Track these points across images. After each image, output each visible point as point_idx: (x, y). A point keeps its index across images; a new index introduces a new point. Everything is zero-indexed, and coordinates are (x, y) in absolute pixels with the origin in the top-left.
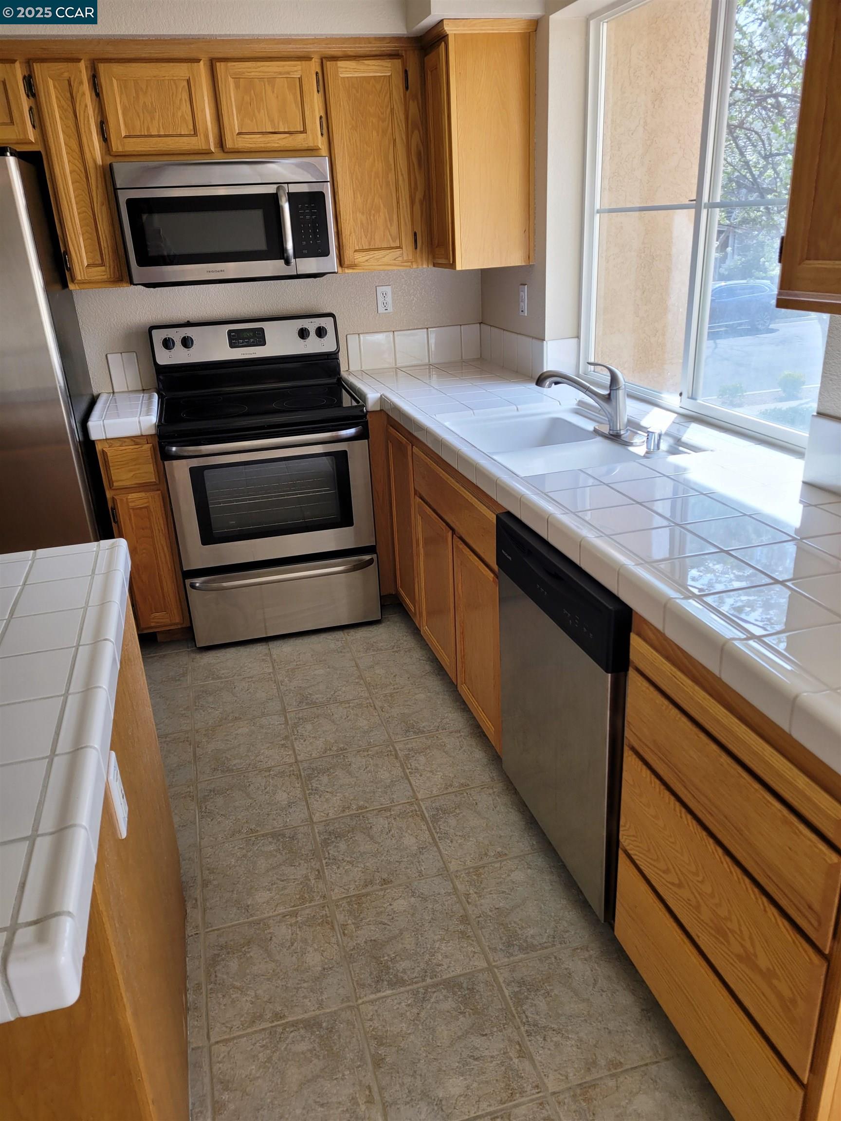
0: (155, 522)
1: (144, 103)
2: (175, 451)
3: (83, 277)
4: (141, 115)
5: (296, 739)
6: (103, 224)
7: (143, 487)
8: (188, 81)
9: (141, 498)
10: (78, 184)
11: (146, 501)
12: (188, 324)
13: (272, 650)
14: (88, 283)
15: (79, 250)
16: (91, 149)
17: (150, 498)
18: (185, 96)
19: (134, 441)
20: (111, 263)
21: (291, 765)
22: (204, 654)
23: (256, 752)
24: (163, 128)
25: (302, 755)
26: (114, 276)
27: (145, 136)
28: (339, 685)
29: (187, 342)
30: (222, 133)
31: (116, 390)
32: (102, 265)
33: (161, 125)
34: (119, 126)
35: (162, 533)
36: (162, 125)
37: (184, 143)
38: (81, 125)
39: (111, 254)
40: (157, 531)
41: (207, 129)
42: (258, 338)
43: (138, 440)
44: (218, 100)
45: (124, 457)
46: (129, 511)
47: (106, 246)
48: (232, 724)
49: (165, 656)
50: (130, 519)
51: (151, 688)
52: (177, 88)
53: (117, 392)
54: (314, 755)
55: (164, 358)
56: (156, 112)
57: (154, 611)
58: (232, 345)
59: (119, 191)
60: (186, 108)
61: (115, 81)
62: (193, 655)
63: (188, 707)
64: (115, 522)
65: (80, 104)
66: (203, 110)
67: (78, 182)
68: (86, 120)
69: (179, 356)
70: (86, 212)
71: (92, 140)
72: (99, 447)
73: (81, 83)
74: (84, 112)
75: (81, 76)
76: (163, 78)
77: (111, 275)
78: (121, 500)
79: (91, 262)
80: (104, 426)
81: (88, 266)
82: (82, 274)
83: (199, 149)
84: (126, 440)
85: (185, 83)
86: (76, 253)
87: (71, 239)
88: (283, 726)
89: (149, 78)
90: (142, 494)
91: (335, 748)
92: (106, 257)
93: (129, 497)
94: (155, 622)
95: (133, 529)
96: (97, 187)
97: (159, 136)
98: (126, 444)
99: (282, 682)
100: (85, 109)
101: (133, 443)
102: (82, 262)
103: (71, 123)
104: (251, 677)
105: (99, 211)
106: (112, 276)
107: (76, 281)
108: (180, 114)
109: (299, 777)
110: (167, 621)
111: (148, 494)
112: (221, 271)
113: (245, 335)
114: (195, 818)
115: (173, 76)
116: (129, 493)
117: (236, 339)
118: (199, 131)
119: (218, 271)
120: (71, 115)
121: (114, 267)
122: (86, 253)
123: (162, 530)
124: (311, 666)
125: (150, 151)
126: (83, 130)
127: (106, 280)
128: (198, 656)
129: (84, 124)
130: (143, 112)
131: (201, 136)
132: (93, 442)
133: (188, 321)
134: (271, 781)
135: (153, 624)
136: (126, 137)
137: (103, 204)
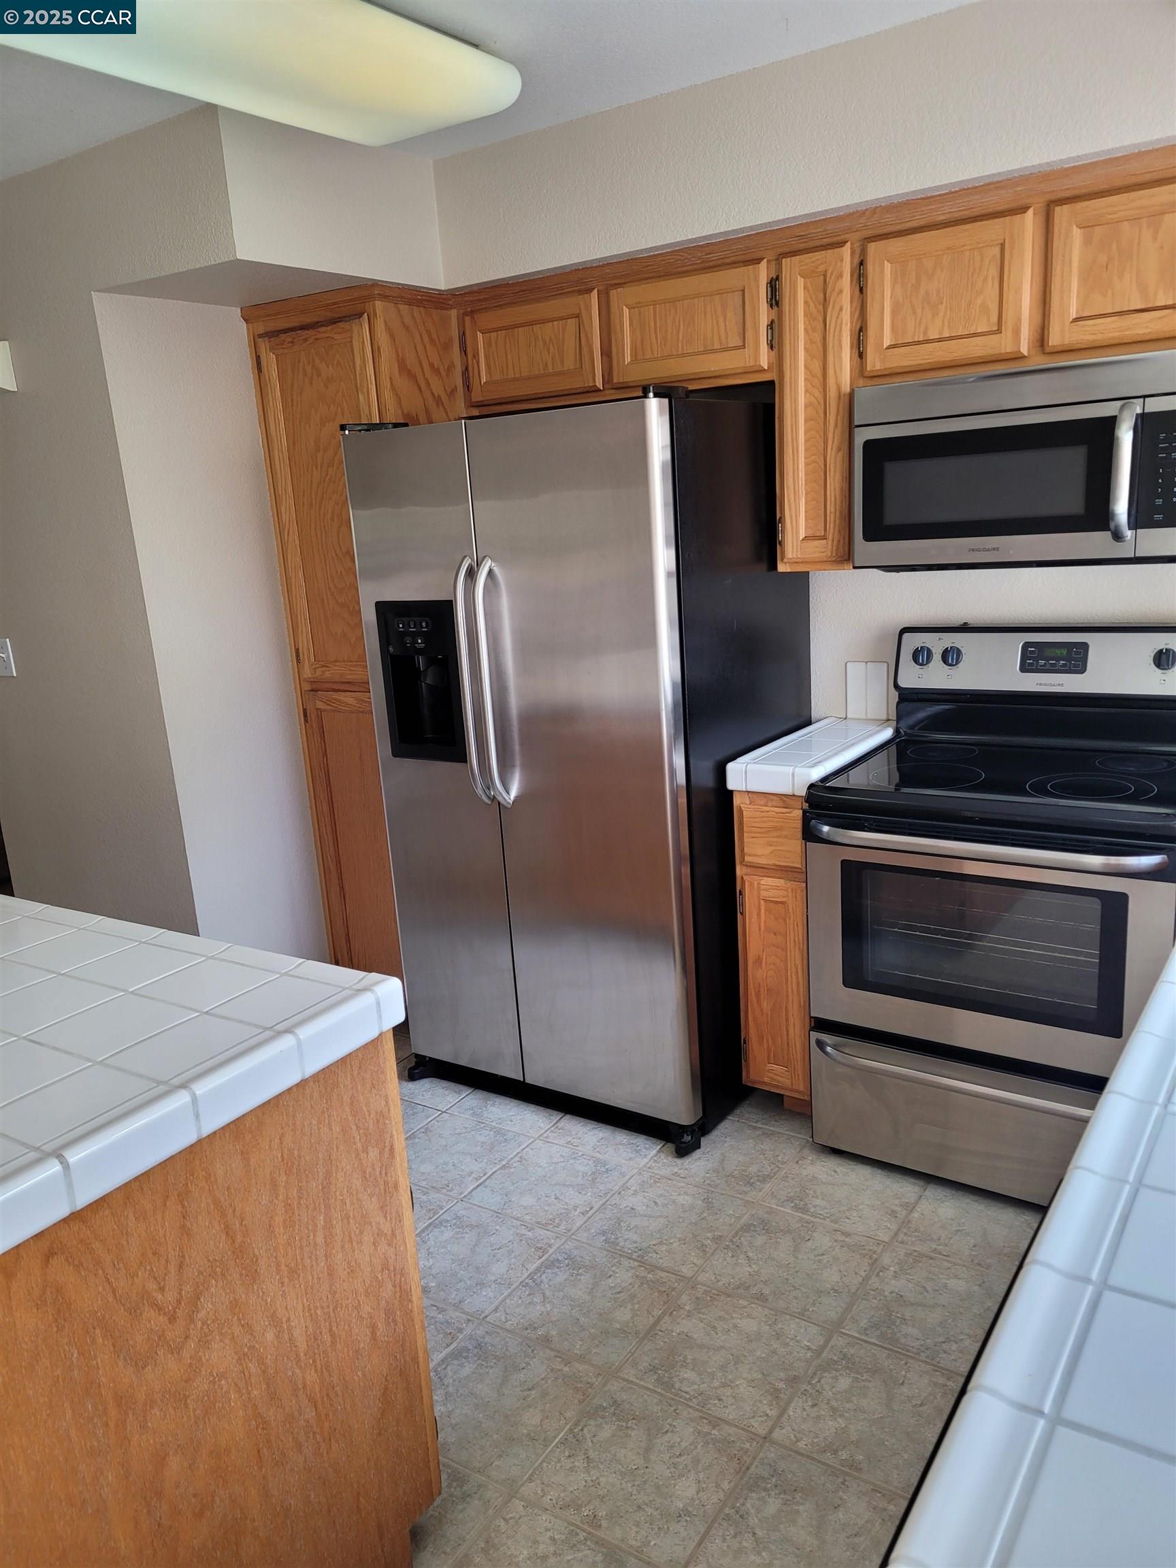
0: (792, 927)
1: (927, 293)
2: (828, 833)
3: (795, 553)
4: (919, 311)
5: (805, 1392)
6: (834, 480)
7: (783, 871)
8: (1002, 246)
9: (777, 888)
10: (812, 422)
11: (781, 893)
12: (965, 628)
13: (923, 1201)
14: (802, 562)
15: (796, 516)
16: (837, 369)
17: (790, 890)
18: (994, 272)
19: (784, 802)
20: (836, 536)
21: (753, 1437)
22: (822, 1157)
23: (730, 1377)
24: (949, 326)
25: (784, 1431)
26: (837, 554)
27: (919, 343)
28: (967, 1331)
29: (951, 657)
30: (1046, 322)
31: (849, 716)
32: (824, 538)
33: (946, 322)
34: (883, 331)
35: (799, 948)
36: (949, 323)
37: (977, 346)
38: (830, 339)
39: (837, 521)
40: (792, 944)
41: (1019, 319)
42: (1075, 659)
43: (788, 801)
44: (1049, 267)
45: (765, 822)
46: (759, 901)
47: (833, 510)
48: (745, 1303)
49: (773, 1133)
50: (759, 915)
51: (708, 1178)
52: (982, 260)
53: (850, 719)
54: (801, 1445)
55: (913, 677)
56: (942, 303)
57: (772, 1061)
58: (1024, 668)
59: (857, 430)
60: (992, 291)
61: (887, 266)
62: (806, 1152)
63: (721, 1236)
64: (741, 914)
65: (833, 307)
66: (1018, 291)
67: (812, 420)
68: (838, 328)
69: (936, 677)
70: (814, 462)
71: (840, 358)
72: (737, 801)
73: (840, 276)
74: (837, 318)
75: (841, 266)
76: (962, 249)
77: (832, 552)
78: (751, 884)
79: (810, 533)
80: (746, 772)
81: (806, 538)
82: (795, 550)
83: (1001, 354)
84: (775, 798)
85: (997, 250)
86: (792, 522)
87: (789, 501)
88: (809, 1354)
89: (940, 253)
90: (780, 882)
91: (844, 1455)
92: (830, 526)
93: (762, 882)
94: (771, 1078)
95: (760, 930)
96: (836, 425)
97: (940, 340)
98: (774, 804)
99: (884, 1269)
100: (839, 314)
101: (782, 804)
102: (797, 533)
103: (818, 337)
104: (847, 1235)
105: (832, 460)
106: (834, 554)
107: (785, 560)
108: (979, 301)
109: (743, 1470)
110: (787, 1082)
111: (789, 884)
112: (994, 549)
113: (1048, 652)
114: (555, 1437)
115: (978, 243)
116: (764, 876)
117: (1033, 659)
118: (1006, 323)
119: (988, 550)
120: (820, 326)
121: (839, 541)
122: (806, 520)
123: (799, 943)
124: (955, 1264)
125: (920, 364)
126: (831, 345)
127: (825, 559)
128: (810, 1156)
129: (834, 336)
130: (923, 308)
131: (1008, 332)
132: (731, 792)
133: (966, 624)
134: (699, 1446)
135: (766, 1080)
136: (890, 347)
137: (839, 449)
